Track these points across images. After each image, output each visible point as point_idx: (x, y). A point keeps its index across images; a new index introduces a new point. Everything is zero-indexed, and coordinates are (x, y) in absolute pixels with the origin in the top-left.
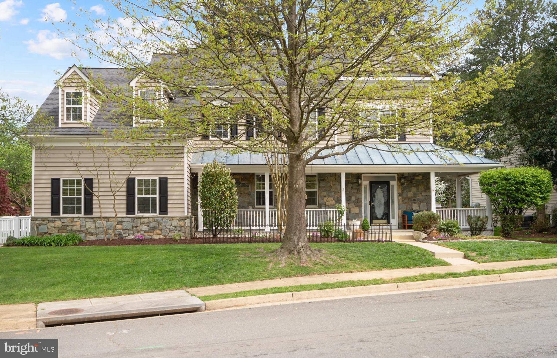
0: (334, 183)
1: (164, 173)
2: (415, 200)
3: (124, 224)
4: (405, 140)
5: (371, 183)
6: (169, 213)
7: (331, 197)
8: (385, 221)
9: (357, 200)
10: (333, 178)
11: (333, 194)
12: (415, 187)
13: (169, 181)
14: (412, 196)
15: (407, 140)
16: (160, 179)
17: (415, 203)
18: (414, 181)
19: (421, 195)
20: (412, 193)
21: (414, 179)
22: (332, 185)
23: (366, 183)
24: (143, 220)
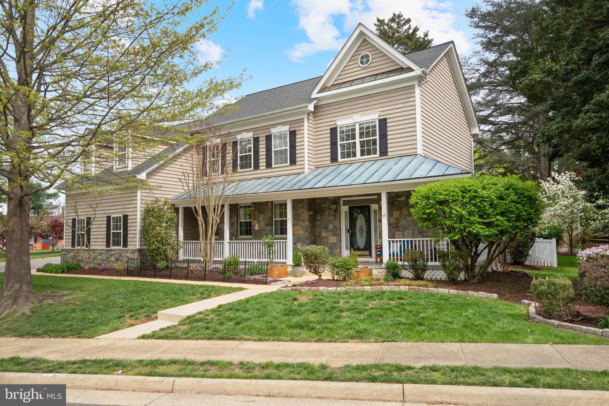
0: (302, 210)
1: (127, 210)
2: (397, 227)
3: (102, 255)
4: (387, 155)
5: (350, 208)
6: (128, 246)
7: (300, 226)
8: (367, 253)
9: (335, 228)
10: (300, 205)
11: (301, 222)
12: (397, 210)
13: (129, 217)
14: (395, 221)
15: (389, 154)
16: (124, 216)
17: (398, 230)
18: (396, 204)
19: (404, 220)
20: (393, 218)
21: (396, 201)
22: (300, 213)
23: (345, 209)
24: (113, 252)
